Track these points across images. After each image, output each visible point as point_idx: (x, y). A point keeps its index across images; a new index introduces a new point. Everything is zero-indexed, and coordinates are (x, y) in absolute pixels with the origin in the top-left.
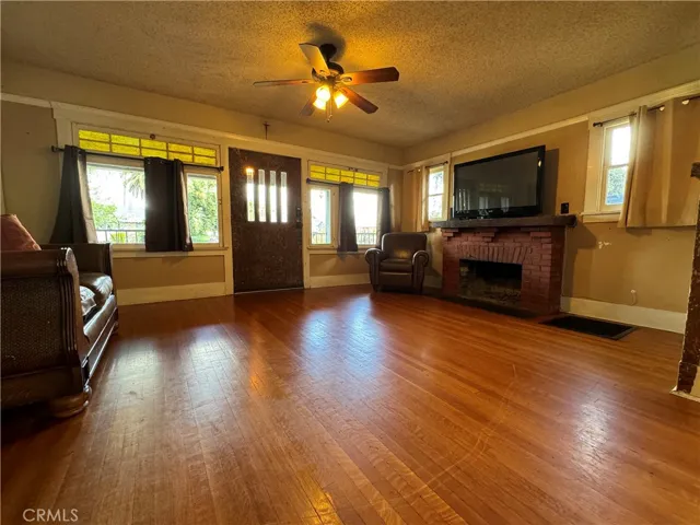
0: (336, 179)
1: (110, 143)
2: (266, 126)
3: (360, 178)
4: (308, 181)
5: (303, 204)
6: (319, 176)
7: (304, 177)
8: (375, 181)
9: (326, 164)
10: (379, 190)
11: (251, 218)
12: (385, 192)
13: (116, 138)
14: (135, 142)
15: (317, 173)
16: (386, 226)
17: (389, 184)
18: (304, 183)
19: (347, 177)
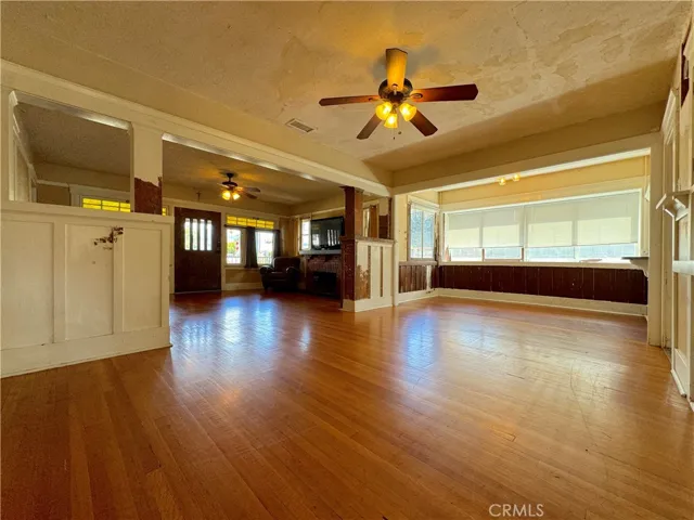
0: (244, 224)
1: (101, 205)
2: (199, 194)
3: (260, 224)
4: (226, 226)
5: (222, 239)
6: (234, 223)
7: (223, 224)
8: (271, 225)
9: (238, 216)
10: (273, 231)
11: (187, 248)
12: (277, 232)
13: (105, 203)
14: (117, 204)
15: (231, 220)
16: (278, 253)
17: (280, 227)
18: (223, 228)
19: (252, 223)
